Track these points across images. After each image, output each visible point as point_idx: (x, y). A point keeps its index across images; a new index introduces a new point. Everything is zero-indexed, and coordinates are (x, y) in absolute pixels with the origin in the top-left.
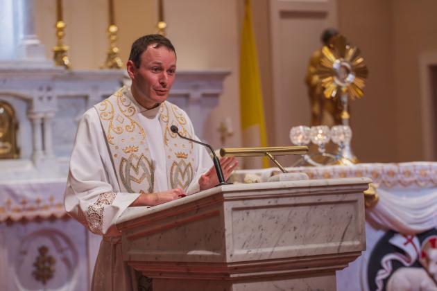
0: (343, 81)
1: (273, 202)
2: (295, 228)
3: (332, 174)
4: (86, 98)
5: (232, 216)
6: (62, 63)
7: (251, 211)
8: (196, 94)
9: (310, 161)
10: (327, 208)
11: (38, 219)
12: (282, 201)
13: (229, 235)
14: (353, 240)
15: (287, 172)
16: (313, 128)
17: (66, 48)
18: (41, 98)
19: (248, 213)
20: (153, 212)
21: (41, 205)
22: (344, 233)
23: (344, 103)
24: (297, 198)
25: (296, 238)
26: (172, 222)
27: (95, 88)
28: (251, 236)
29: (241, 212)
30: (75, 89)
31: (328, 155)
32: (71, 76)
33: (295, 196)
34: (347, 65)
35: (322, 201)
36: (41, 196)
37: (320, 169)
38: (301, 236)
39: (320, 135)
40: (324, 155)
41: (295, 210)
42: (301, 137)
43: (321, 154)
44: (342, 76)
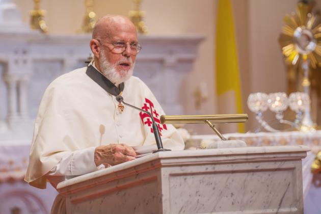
0: (304, 48)
1: (210, 168)
2: (232, 194)
3: (288, 140)
4: (62, 62)
5: (170, 182)
6: (39, 28)
7: (188, 177)
8: (171, 59)
9: (268, 127)
10: (265, 176)
11: (11, 181)
12: (219, 168)
13: (166, 200)
14: (290, 206)
15: (225, 140)
16: (271, 95)
17: (43, 12)
18: (16, 62)
19: (185, 179)
20: (95, 177)
21: (14, 166)
22: (281, 201)
23: (304, 70)
24: (234, 165)
25: (233, 204)
26: (113, 187)
27: (71, 52)
28: (188, 201)
29: (178, 178)
30: (51, 53)
31: (286, 122)
32: (47, 40)
33: (233, 163)
34: (309, 33)
35: (260, 168)
36: (13, 158)
37: (278, 135)
38: (238, 202)
39: (277, 102)
40: (282, 121)
41: (232, 176)
42: (258, 104)
43: (278, 121)
44: (303, 44)
